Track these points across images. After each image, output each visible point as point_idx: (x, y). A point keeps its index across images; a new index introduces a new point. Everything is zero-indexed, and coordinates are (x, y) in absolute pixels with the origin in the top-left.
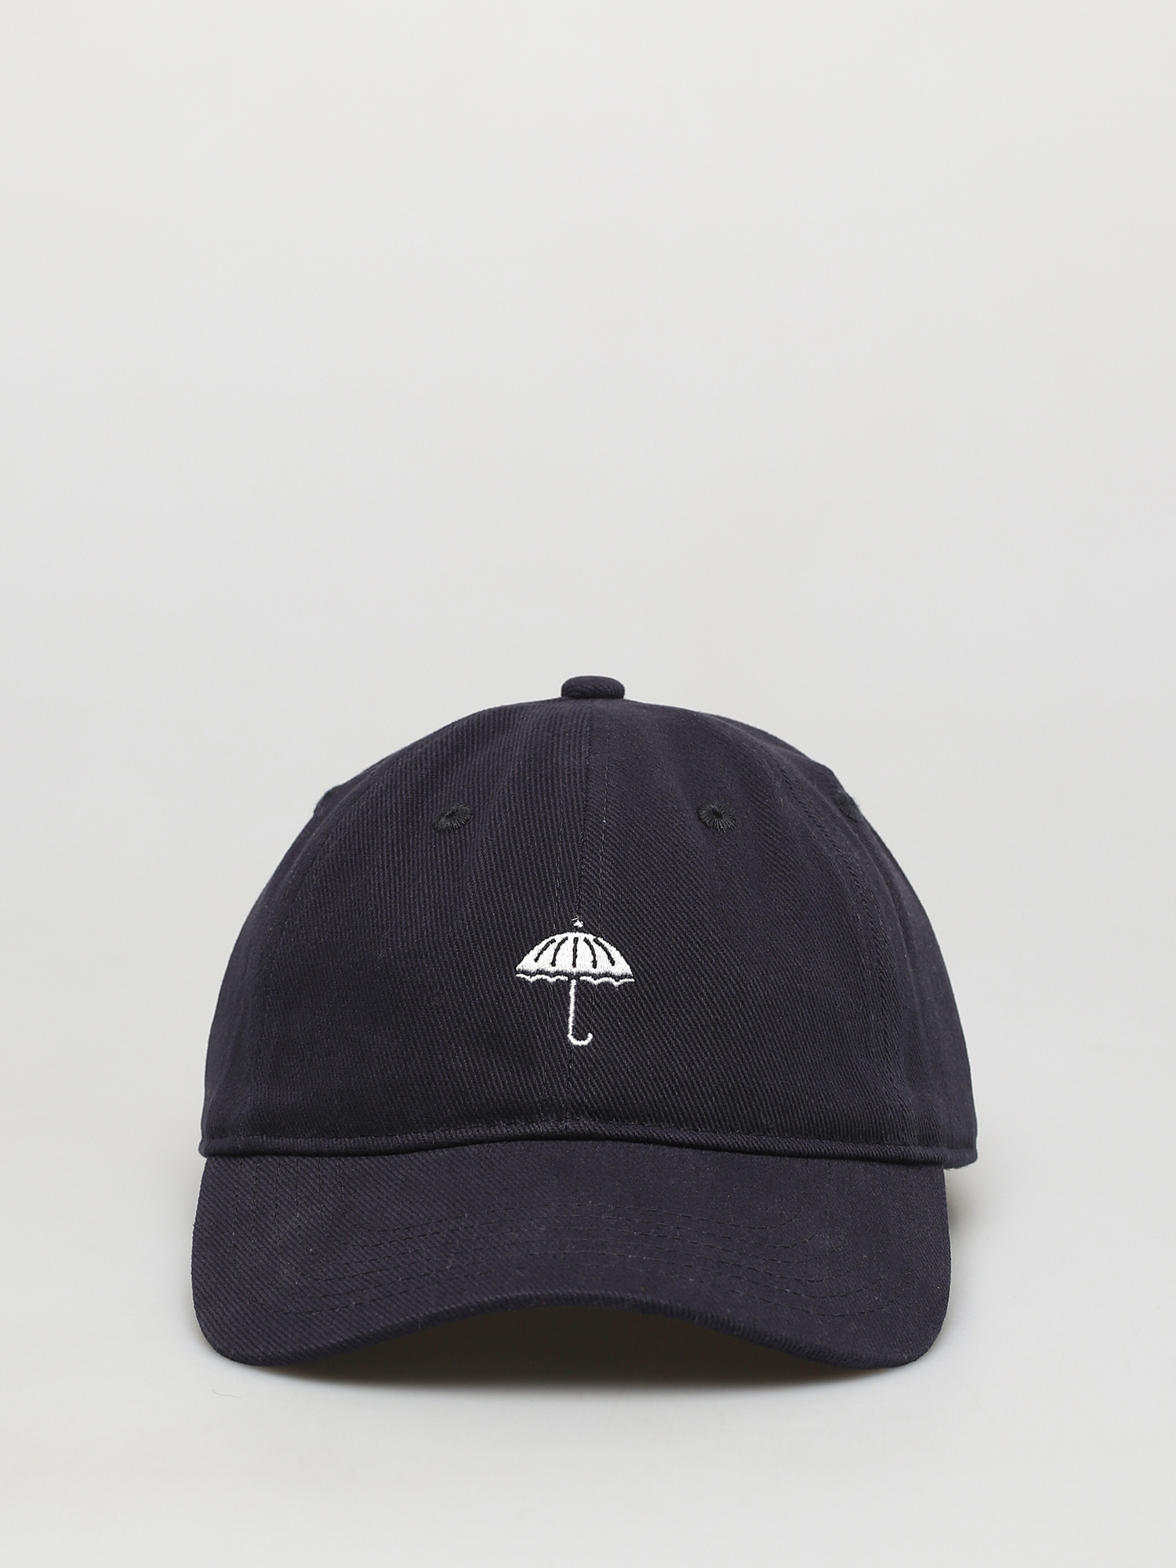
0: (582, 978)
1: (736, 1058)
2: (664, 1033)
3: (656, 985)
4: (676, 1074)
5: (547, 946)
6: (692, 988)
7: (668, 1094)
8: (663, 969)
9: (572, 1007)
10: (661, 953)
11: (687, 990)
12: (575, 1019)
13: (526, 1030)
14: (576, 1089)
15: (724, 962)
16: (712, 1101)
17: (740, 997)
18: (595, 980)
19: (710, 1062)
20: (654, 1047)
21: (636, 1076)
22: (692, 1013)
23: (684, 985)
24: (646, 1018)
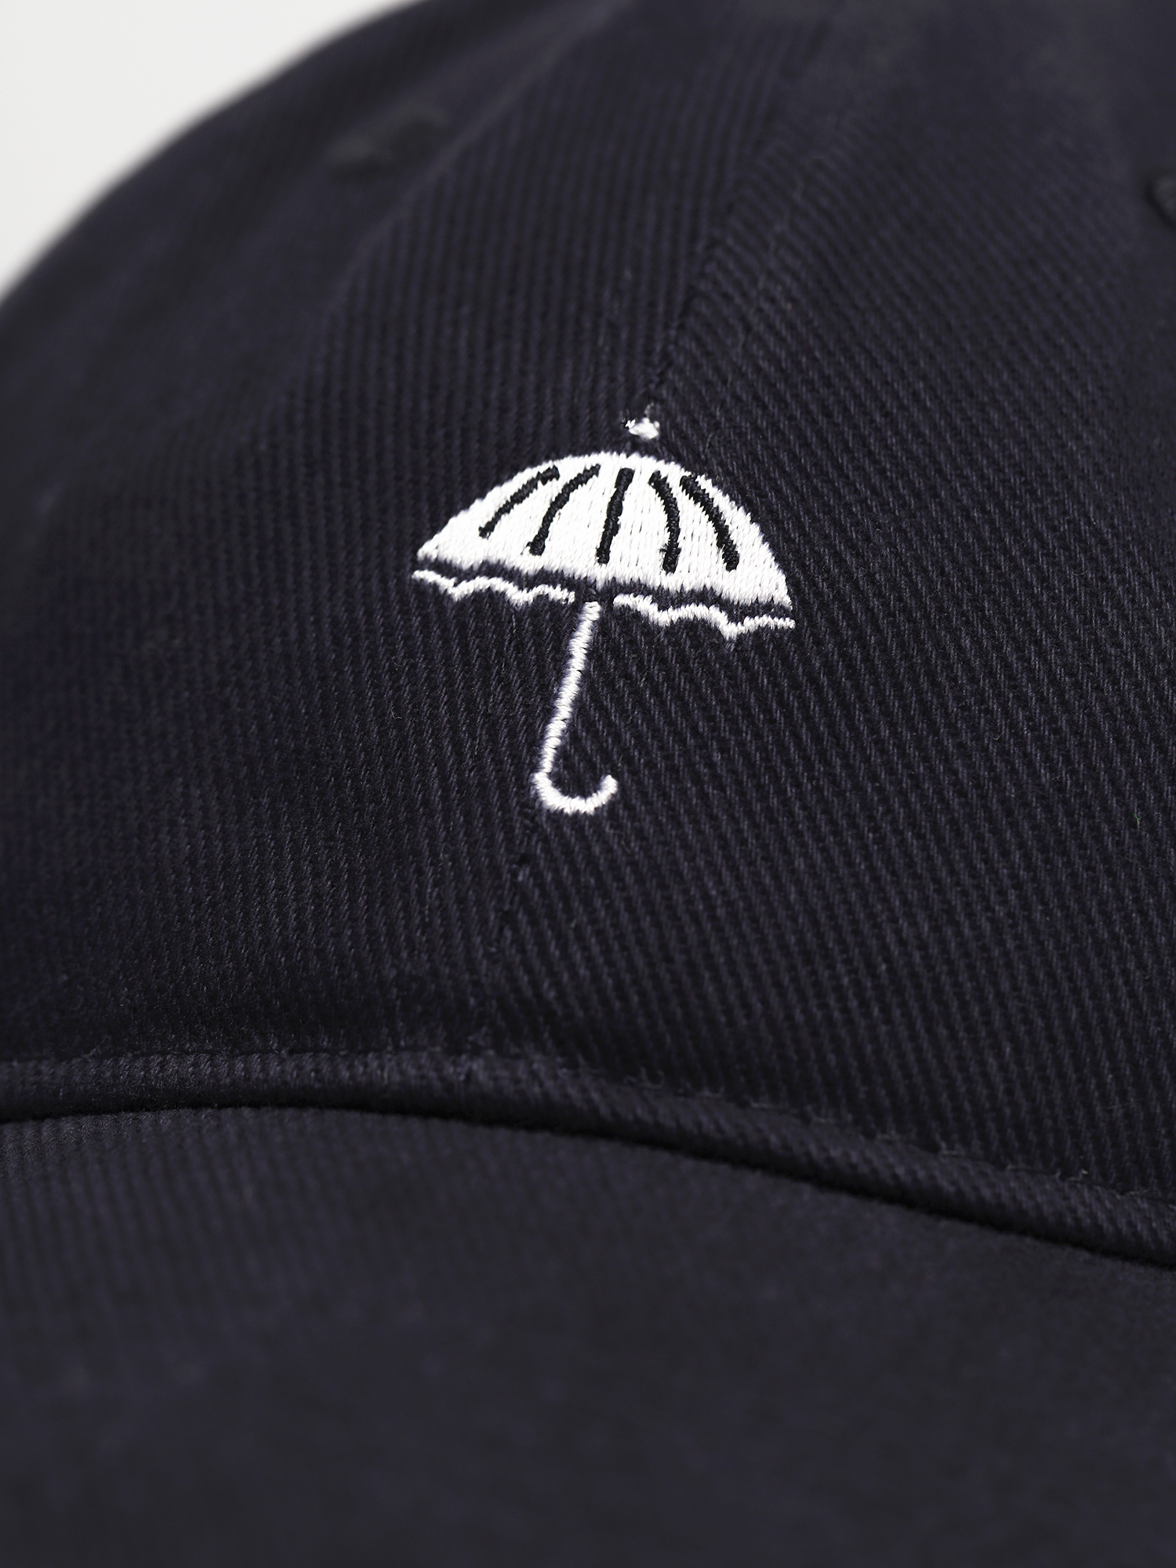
0: (620, 600)
1: (1109, 923)
2: (867, 807)
3: (864, 646)
4: (884, 947)
5: (531, 485)
6: (991, 674)
7: (845, 1010)
8: (900, 599)
9: (570, 689)
10: (902, 548)
11: (973, 680)
12: (572, 734)
13: (403, 744)
14: (523, 951)
15: (1118, 605)
16: (999, 1054)
17: (1153, 726)
18: (663, 608)
19: (1014, 926)
20: (824, 850)
21: (741, 936)
22: (976, 757)
23: (966, 662)
24: (811, 749)
